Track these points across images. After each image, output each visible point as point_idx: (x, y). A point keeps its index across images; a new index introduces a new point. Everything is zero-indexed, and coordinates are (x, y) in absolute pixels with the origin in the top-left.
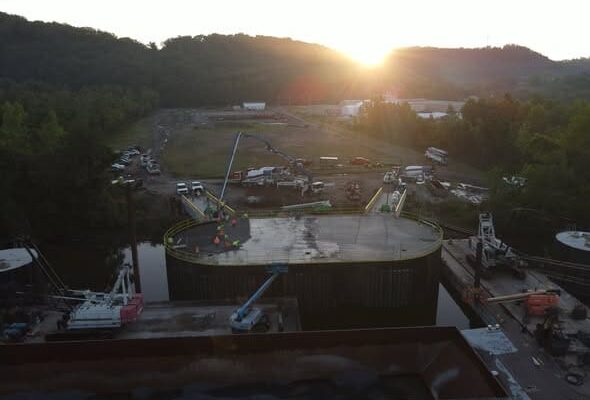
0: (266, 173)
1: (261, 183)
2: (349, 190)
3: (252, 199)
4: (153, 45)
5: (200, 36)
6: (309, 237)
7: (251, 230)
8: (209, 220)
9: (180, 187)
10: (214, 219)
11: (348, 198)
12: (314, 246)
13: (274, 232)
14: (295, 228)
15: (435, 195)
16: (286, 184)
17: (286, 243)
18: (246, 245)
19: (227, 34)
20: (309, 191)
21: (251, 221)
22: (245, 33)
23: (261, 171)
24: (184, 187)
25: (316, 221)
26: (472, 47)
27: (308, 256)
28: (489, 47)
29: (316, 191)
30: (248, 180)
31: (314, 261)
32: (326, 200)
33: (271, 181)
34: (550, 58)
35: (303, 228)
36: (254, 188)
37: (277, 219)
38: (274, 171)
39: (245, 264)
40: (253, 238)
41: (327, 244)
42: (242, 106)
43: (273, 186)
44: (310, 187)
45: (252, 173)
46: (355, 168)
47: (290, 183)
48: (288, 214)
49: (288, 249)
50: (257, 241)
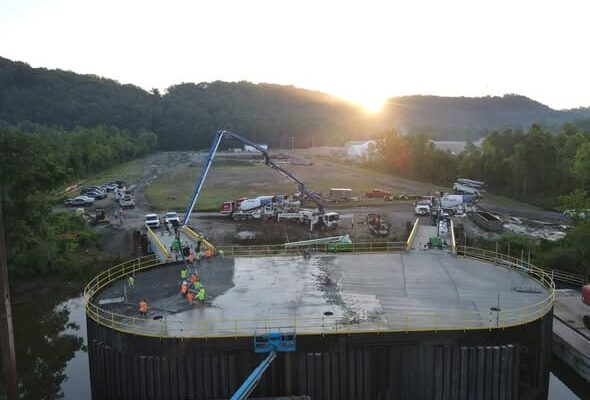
0: (264, 204)
1: (257, 216)
2: (372, 223)
3: (244, 234)
4: (156, 91)
5: (204, 84)
6: (327, 284)
7: (236, 274)
8: (175, 260)
9: (149, 219)
10: (180, 259)
11: (373, 233)
12: (337, 301)
13: (271, 279)
14: (303, 272)
15: (487, 230)
16: (289, 216)
17: (289, 296)
18: (224, 299)
19: (230, 81)
20: (320, 223)
21: (237, 261)
22: (248, 81)
23: (257, 201)
24: (154, 218)
25: (336, 262)
26: (473, 96)
27: (329, 320)
28: (489, 97)
29: (329, 224)
30: (241, 213)
31: (342, 330)
32: (344, 234)
33: (271, 213)
34: (550, 107)
35: (317, 272)
36: (247, 221)
37: (275, 258)
38: (274, 200)
39: (216, 335)
40: (237, 286)
41: (357, 297)
42: (243, 149)
43: (273, 219)
44: (321, 219)
45: (246, 204)
46: (373, 201)
47: (294, 215)
48: (293, 251)
49: (294, 307)
50: (243, 291)
